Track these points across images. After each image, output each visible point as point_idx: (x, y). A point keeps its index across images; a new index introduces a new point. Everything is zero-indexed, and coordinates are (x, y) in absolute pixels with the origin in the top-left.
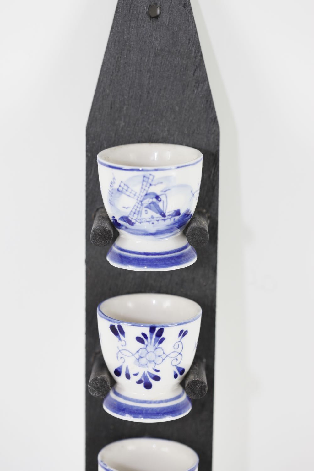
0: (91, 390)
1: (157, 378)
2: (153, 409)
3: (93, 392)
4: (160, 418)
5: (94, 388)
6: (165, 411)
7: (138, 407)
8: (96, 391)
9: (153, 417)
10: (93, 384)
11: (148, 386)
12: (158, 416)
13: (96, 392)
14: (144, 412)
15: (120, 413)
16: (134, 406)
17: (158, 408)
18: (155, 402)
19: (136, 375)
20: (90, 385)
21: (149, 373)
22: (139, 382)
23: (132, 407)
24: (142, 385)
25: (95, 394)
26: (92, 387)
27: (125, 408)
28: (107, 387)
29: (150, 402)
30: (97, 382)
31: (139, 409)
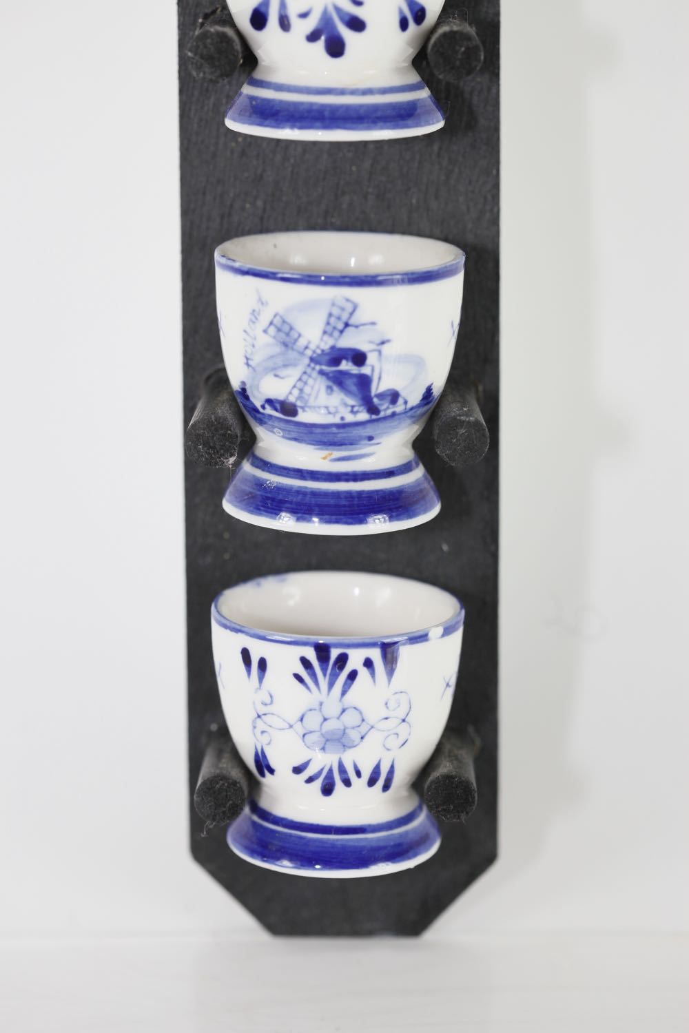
0: (192, 63)
1: (357, 25)
2: (348, 108)
3: (199, 68)
4: (368, 128)
5: (202, 57)
6: (379, 114)
7: (311, 104)
8: (207, 65)
9: (348, 125)
10: (197, 47)
11: (336, 48)
12: (361, 123)
13: (207, 69)
14: (327, 114)
15: (267, 122)
16: (302, 103)
17: (361, 106)
18: (353, 92)
19: (304, 15)
20: (191, 51)
21: (338, 9)
22: (313, 37)
23: (296, 105)
24: (320, 44)
25: (204, 73)
26: (195, 55)
27: (278, 108)
28: (234, 55)
29: (342, 92)
30: (209, 41)
31: (314, 108)
